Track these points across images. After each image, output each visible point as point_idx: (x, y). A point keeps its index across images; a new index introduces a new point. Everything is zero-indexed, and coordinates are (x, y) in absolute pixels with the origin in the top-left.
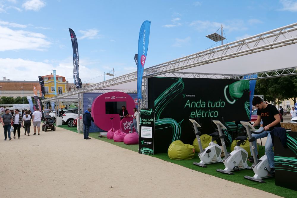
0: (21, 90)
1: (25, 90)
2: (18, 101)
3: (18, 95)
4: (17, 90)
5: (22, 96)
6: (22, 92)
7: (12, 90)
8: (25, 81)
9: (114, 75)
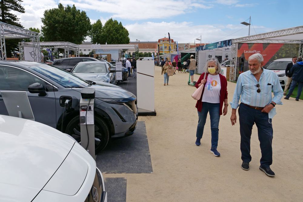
0: (146, 48)
1: (149, 48)
2: (145, 55)
3: (145, 51)
4: (144, 48)
5: (147, 52)
6: (147, 49)
7: (142, 48)
8: (149, 42)
9: (201, 40)
